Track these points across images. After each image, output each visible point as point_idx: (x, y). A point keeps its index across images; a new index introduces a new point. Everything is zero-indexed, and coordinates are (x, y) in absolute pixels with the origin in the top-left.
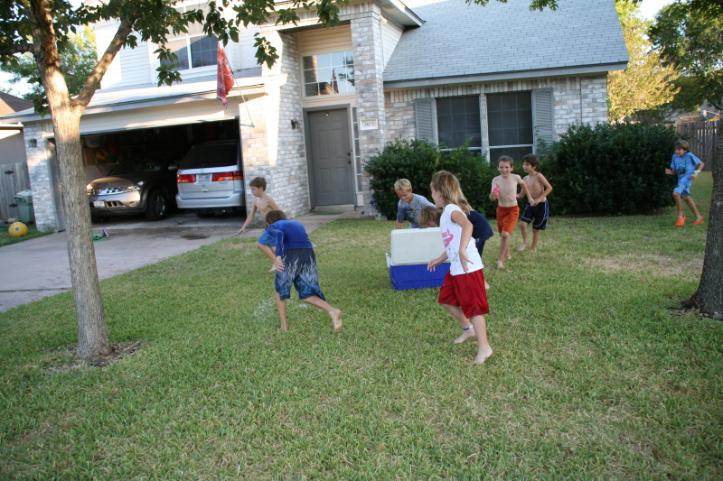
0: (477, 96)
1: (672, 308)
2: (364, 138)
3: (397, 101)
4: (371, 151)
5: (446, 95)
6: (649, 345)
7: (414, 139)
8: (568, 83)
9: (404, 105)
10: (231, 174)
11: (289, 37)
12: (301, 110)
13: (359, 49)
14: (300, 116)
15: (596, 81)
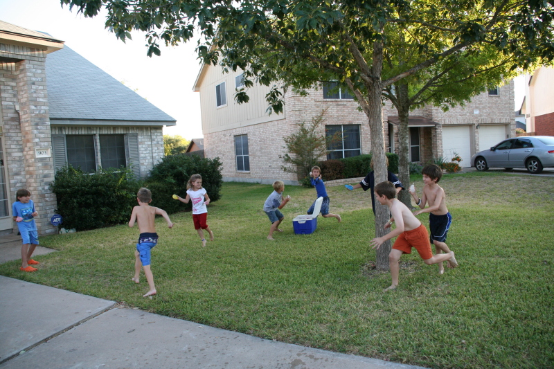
0: (94, 136)
2: (40, 165)
4: (46, 176)
5: (74, 133)
8: (145, 131)
13: (34, 87)
15: (158, 131)
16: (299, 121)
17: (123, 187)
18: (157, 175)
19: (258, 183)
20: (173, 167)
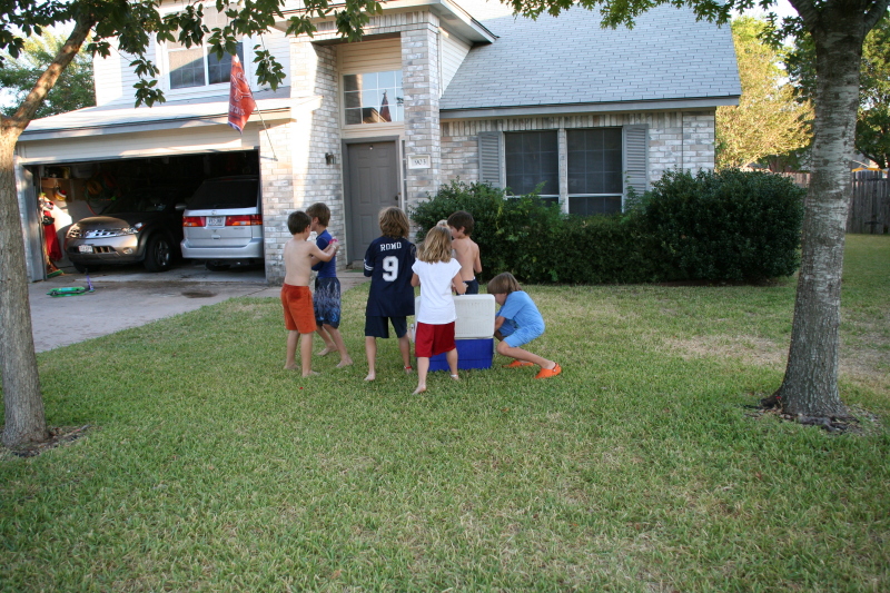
0: (555, 132)
1: (750, 407)
2: (414, 178)
3: (457, 134)
4: (420, 196)
5: (517, 129)
6: (709, 453)
7: (475, 182)
8: (667, 119)
9: (465, 139)
10: (249, 218)
11: (327, 50)
12: (339, 142)
13: (410, 68)
14: (337, 149)
15: (703, 118)
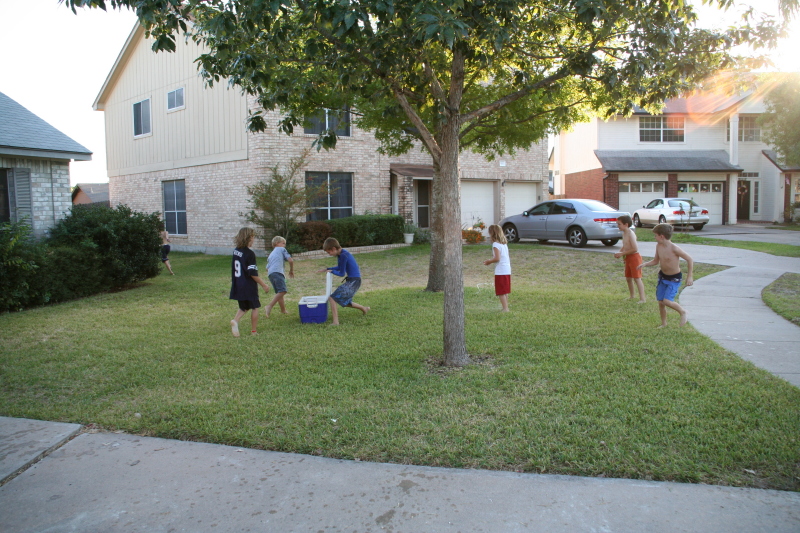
8: (41, 165)
15: (63, 167)
16: (269, 163)
17: (14, 254)
18: (65, 236)
19: (200, 253)
20: (90, 224)
